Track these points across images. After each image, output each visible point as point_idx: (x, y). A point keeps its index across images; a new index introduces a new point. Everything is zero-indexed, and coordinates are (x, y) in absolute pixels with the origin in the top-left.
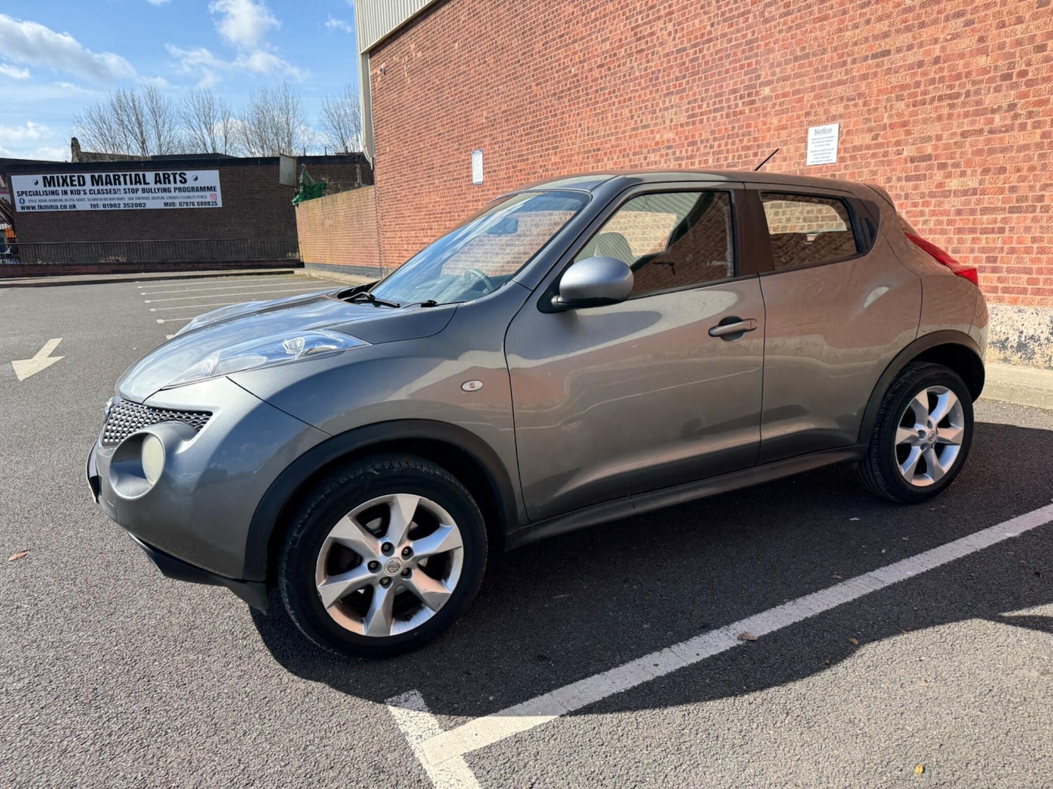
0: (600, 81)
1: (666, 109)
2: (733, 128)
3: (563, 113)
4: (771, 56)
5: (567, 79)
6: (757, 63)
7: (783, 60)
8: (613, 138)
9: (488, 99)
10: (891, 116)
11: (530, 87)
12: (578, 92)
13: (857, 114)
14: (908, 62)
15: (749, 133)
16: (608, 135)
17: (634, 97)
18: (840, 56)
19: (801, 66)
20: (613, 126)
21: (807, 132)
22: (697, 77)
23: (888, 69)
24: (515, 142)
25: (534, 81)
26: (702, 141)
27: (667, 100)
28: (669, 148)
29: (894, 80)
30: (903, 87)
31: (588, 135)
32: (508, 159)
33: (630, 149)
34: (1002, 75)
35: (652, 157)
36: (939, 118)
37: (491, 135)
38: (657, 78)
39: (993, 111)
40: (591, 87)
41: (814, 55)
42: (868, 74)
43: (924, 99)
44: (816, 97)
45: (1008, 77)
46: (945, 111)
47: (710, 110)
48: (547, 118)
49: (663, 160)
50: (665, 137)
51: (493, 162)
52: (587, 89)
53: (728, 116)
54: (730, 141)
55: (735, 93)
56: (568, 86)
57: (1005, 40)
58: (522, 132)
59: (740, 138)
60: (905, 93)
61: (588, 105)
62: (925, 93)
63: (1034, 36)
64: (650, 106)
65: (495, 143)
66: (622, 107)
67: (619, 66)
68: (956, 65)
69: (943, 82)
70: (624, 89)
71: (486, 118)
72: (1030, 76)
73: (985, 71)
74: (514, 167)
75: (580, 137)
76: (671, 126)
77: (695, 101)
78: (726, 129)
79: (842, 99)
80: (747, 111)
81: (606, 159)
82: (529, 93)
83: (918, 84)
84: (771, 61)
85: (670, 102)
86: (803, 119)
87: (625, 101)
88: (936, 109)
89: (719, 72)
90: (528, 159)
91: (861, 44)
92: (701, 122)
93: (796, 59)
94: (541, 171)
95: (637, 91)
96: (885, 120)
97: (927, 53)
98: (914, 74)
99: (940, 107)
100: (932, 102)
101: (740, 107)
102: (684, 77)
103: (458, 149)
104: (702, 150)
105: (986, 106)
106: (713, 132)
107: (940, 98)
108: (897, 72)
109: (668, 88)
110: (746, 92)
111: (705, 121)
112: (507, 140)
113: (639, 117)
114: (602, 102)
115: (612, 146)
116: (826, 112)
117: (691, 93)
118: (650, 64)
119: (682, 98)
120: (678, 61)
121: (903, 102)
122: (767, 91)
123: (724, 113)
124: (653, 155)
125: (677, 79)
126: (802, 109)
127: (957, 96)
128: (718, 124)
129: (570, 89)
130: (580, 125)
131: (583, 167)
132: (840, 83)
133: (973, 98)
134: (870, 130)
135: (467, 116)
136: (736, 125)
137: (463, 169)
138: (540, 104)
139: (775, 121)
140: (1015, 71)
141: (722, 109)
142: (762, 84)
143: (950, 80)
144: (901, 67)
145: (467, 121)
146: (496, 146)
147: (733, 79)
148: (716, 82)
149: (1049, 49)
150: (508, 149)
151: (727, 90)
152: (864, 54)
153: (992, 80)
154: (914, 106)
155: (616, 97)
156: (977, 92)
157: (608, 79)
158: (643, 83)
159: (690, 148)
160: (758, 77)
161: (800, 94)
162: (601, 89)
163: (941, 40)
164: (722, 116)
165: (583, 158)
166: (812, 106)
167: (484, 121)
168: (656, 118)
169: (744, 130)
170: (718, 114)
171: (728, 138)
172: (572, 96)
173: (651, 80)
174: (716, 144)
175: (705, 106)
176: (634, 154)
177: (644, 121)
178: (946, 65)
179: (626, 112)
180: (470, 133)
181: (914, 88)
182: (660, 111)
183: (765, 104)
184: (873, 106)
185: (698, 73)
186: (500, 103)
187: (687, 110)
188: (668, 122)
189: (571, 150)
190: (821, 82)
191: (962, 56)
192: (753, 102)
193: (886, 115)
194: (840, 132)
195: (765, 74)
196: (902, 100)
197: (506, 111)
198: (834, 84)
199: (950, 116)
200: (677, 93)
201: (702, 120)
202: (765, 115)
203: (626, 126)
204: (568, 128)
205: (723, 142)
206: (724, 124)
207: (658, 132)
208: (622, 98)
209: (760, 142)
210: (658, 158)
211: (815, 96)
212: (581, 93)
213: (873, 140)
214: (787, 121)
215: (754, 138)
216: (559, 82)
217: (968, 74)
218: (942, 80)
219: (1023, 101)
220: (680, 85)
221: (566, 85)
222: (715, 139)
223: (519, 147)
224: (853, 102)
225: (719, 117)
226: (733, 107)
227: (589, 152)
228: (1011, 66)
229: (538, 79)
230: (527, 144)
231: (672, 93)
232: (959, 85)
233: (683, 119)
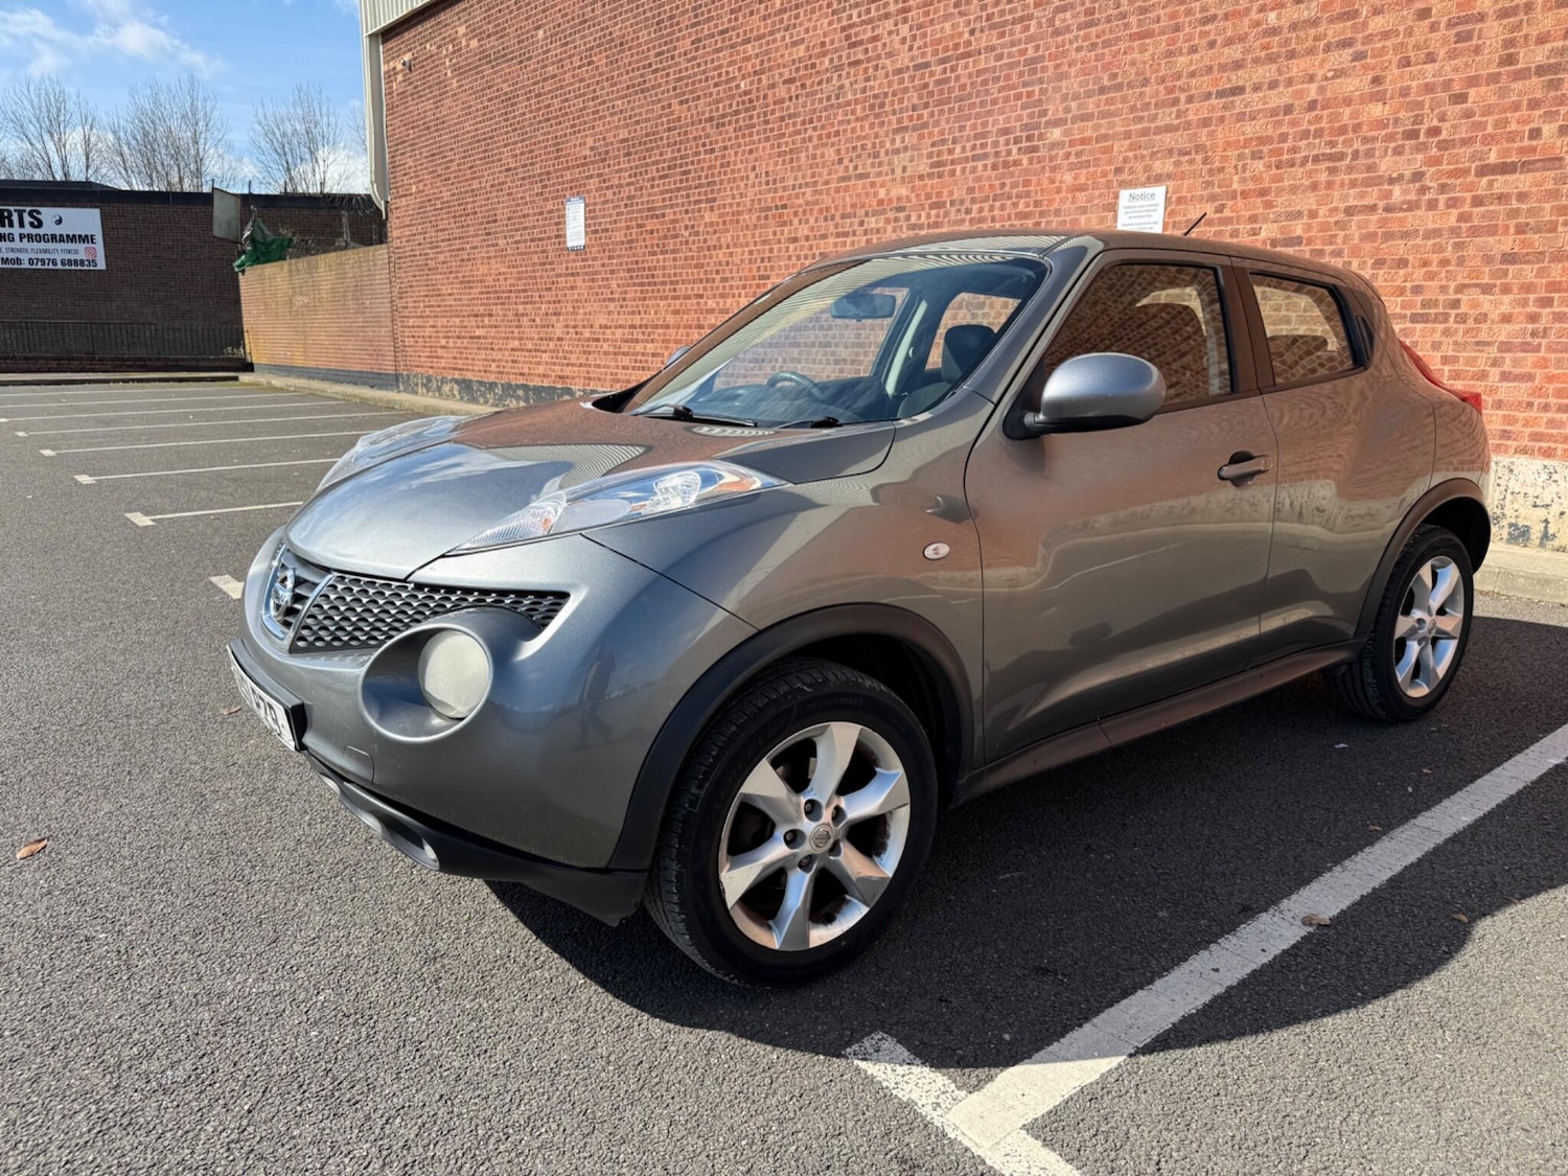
0: (787, 103)
1: (897, 152)
2: (1003, 185)
3: (725, 148)
4: (1064, 84)
5: (732, 97)
6: (1042, 91)
7: (1082, 90)
8: (808, 191)
9: (595, 120)
10: (1243, 180)
11: (670, 106)
12: (751, 117)
13: (1194, 175)
14: (1269, 106)
15: (1028, 194)
16: (800, 186)
17: (845, 131)
18: (1170, 91)
19: (1110, 102)
20: (809, 172)
21: (1116, 196)
22: (946, 107)
23: (1239, 114)
24: (641, 188)
25: (676, 96)
26: (952, 203)
27: (898, 138)
28: (900, 209)
29: (1250, 129)
30: (1262, 140)
31: (768, 183)
32: (628, 213)
33: (836, 208)
34: (1404, 132)
35: (872, 223)
36: (1314, 187)
37: (600, 175)
38: (882, 105)
39: (1392, 181)
40: (773, 112)
41: (1130, 86)
42: (1211, 118)
43: (1293, 159)
44: (1131, 148)
45: (1412, 134)
46: (1323, 177)
47: (967, 158)
48: (698, 154)
49: (889, 228)
50: (893, 194)
51: (604, 217)
52: (765, 114)
53: (995, 167)
54: (997, 204)
55: (1006, 134)
56: (734, 108)
57: (1409, 83)
58: (655, 174)
59: (1014, 200)
60: (1265, 149)
61: (767, 139)
62: (1294, 150)
63: (1451, 80)
64: (869, 146)
65: (607, 188)
66: (825, 145)
67: (820, 83)
68: (1339, 114)
69: (1321, 136)
70: (828, 118)
71: (592, 149)
72: (1444, 135)
73: (1380, 124)
74: (639, 226)
75: (754, 186)
76: (903, 178)
77: (943, 142)
78: (991, 187)
79: (1170, 152)
80: (1025, 162)
81: (796, 221)
82: (667, 115)
83: (1283, 138)
84: (1064, 91)
85: (903, 141)
86: (1111, 177)
87: (828, 136)
88: (1310, 174)
89: (981, 102)
90: (663, 215)
91: (1202, 75)
92: (953, 173)
93: (1102, 90)
94: (687, 234)
95: (849, 122)
96: (1235, 186)
97: (1299, 94)
98: (1279, 123)
99: (1317, 171)
100: (1305, 161)
101: (1015, 155)
102: (926, 106)
103: (542, 194)
104: (953, 216)
105: (1380, 173)
106: (971, 190)
107: (1316, 159)
108: (1254, 119)
109: (899, 121)
110: (1024, 134)
111: (958, 172)
112: (628, 184)
113: (851, 161)
114: (790, 136)
115: (807, 203)
116: (1147, 169)
117: (936, 130)
118: (871, 83)
119: (921, 137)
120: (916, 83)
121: (1262, 162)
122: (1056, 134)
123: (989, 162)
124: (873, 219)
125: (914, 108)
126: (1110, 162)
127: (1341, 156)
128: (979, 179)
129: (737, 112)
130: (754, 168)
131: (757, 232)
132: (1169, 129)
133: (1362, 161)
134: (1213, 198)
135: (558, 144)
136: (1008, 181)
137: (549, 225)
138: (686, 133)
139: (1068, 178)
140: (1423, 128)
141: (985, 156)
142: (1048, 124)
143: (1331, 134)
144: (1260, 111)
145: (558, 151)
146: (609, 193)
147: (1004, 113)
148: (978, 116)
149: (1470, 100)
150: (629, 198)
151: (994, 129)
152: (1205, 89)
153: (1391, 137)
154: (1278, 167)
155: (815, 129)
156: (1369, 153)
157: (800, 101)
158: (858, 111)
159: (933, 212)
160: (1044, 113)
161: (1107, 141)
162: (790, 116)
163: (1319, 77)
164: (985, 166)
165: (759, 218)
166: (1125, 160)
167: (588, 153)
168: (880, 164)
169: (1020, 189)
170: (980, 164)
171: (994, 200)
172: (741, 123)
173: (872, 107)
174: (975, 207)
175: (958, 150)
176: (843, 217)
177: (860, 167)
178: (1325, 112)
179: (830, 153)
180: (564, 170)
181: (1279, 143)
182: (887, 153)
183: (1054, 153)
184: (1217, 164)
185: (948, 100)
186: (617, 127)
187: (930, 156)
188: (898, 171)
189: (739, 204)
190: (1139, 126)
191: (1348, 102)
192: (1035, 149)
193: (1236, 178)
194: (1168, 200)
195: (1054, 109)
196: (1260, 158)
197: (627, 140)
198: (1159, 130)
199: (1330, 185)
200: (915, 129)
201: (954, 170)
202: (1053, 169)
203: (830, 174)
204: (733, 171)
205: (986, 206)
206: (989, 178)
207: (881, 186)
208: (824, 132)
209: (1045, 208)
210: (882, 224)
211: (1131, 145)
212: (755, 120)
213: (1216, 212)
214: (1087, 179)
215: (1036, 201)
216: (718, 101)
217: (1357, 128)
218: (1319, 133)
219: (1433, 169)
220: (920, 117)
221: (731, 106)
222: (973, 201)
223: (649, 195)
224: (1186, 158)
225: (980, 168)
226: (1003, 154)
227: (769, 209)
228: (1418, 120)
229: (684, 94)
230: (662, 192)
231: (906, 129)
232: (1344, 142)
233: (924, 169)
